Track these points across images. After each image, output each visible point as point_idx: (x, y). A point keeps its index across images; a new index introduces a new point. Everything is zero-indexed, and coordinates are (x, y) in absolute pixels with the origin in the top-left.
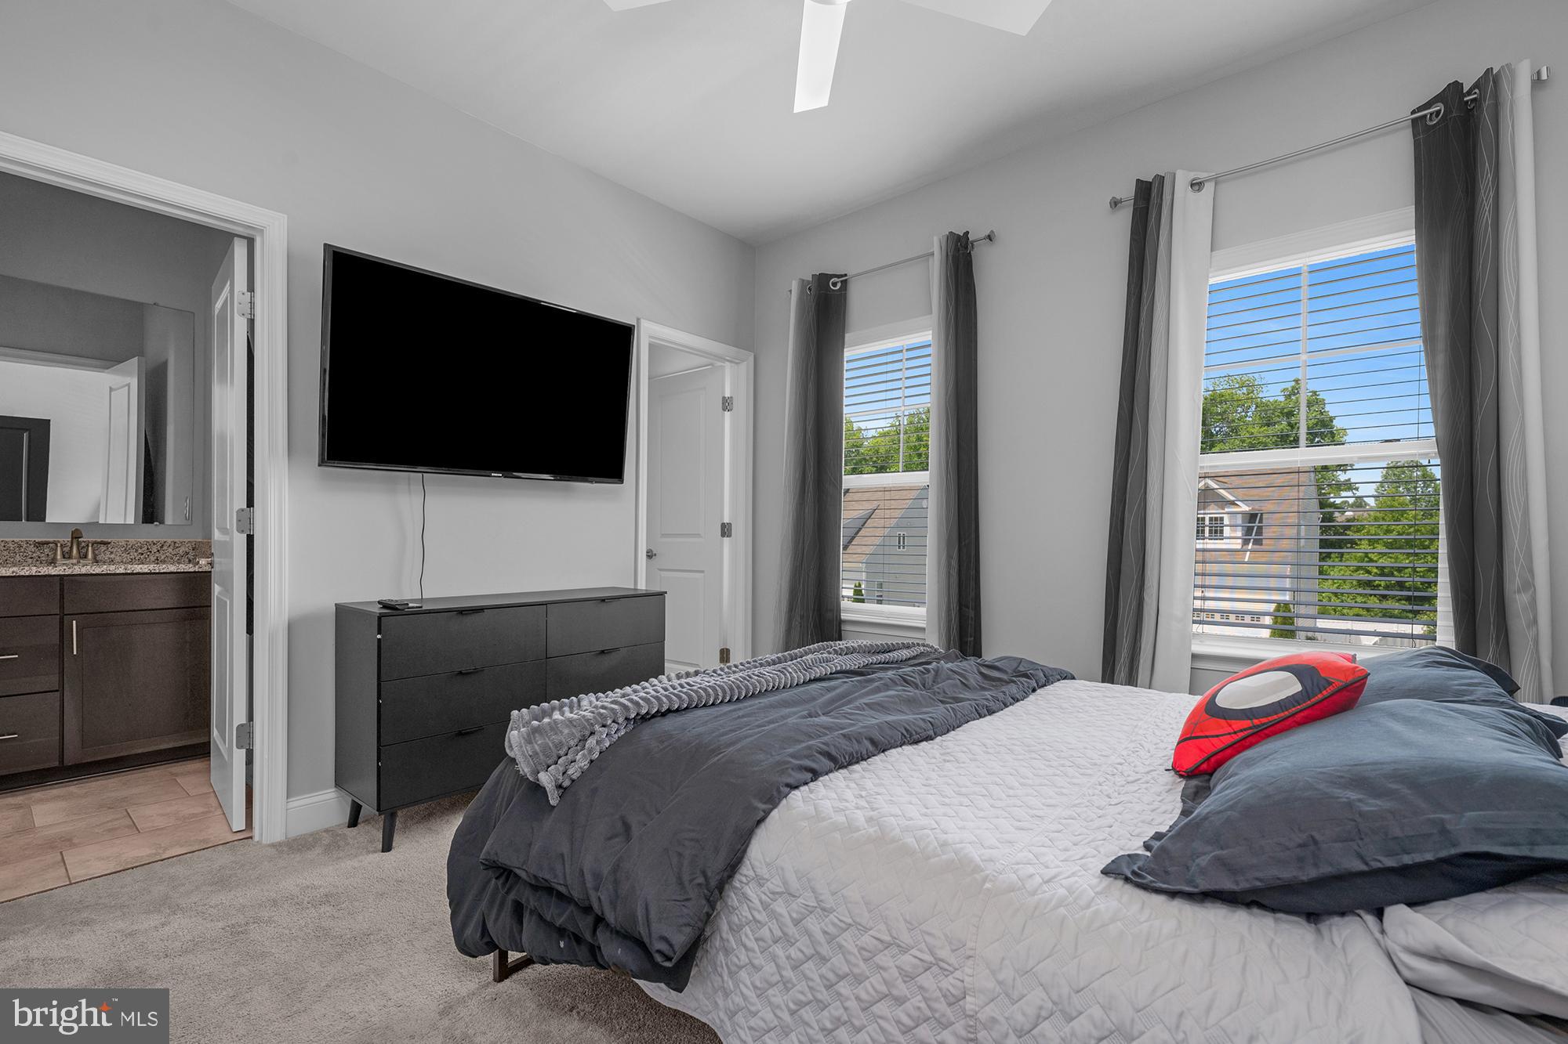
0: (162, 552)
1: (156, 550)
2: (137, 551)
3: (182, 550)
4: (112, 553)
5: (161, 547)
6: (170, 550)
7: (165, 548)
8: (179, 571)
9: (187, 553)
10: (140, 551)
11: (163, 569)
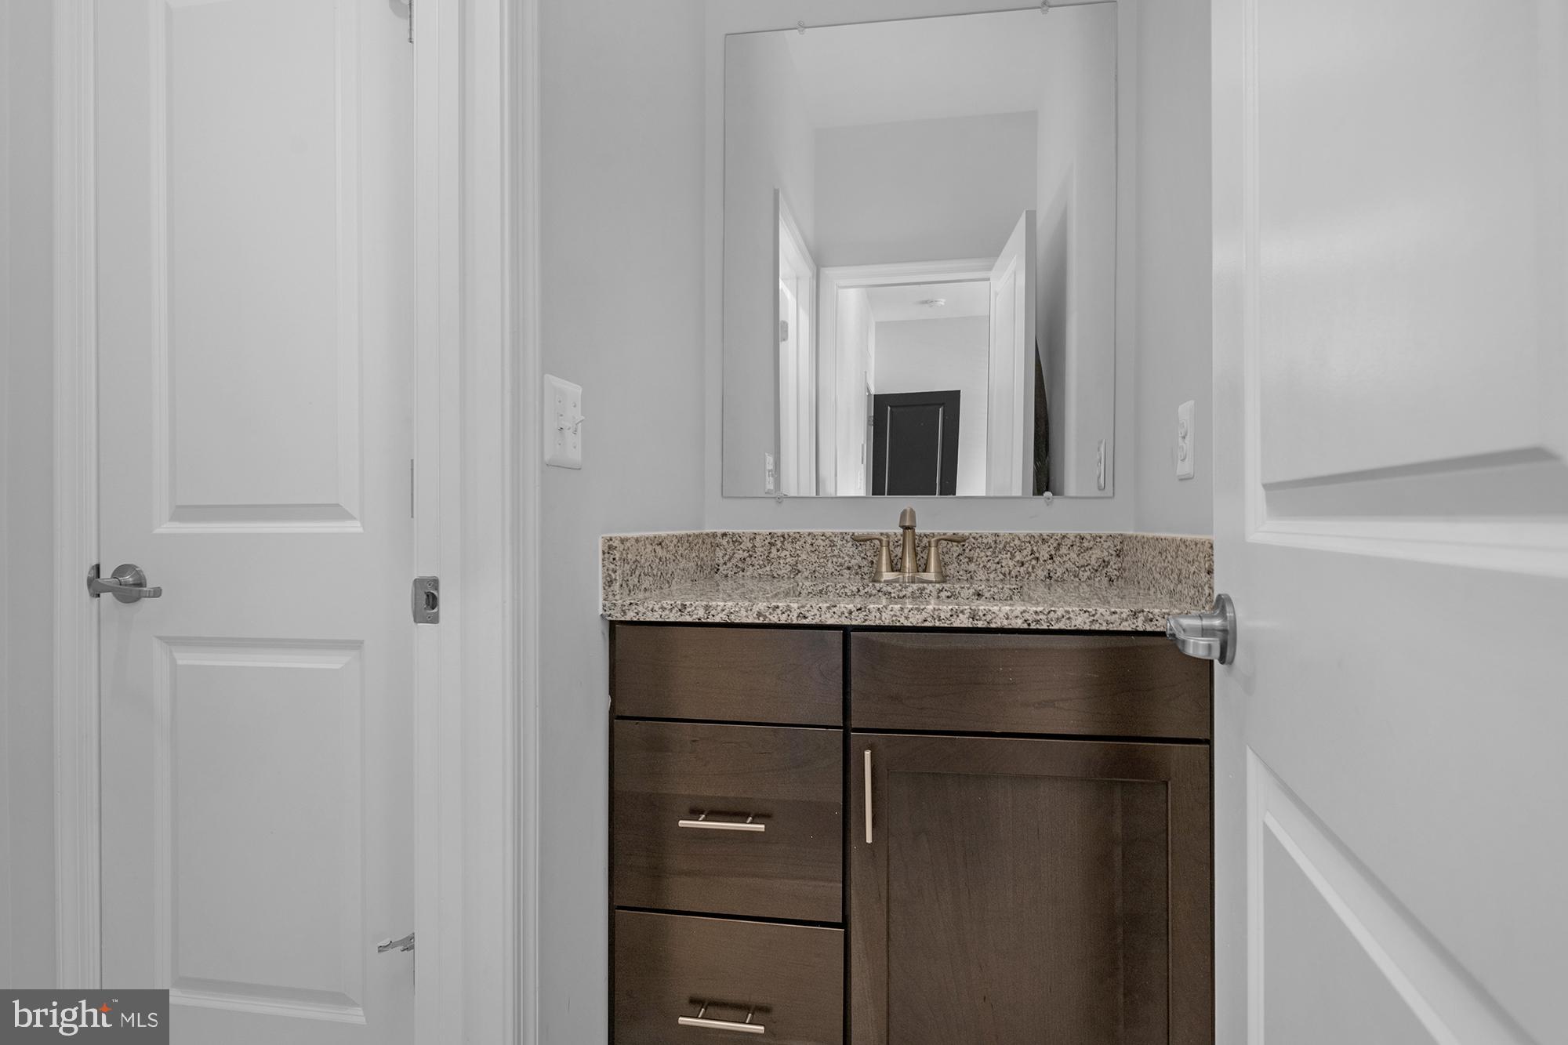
0: (1057, 559)
1: (1047, 556)
2: (1013, 556)
3: (1096, 554)
4: (970, 560)
5: (1057, 549)
6: (1073, 555)
7: (1064, 550)
8: (1096, 627)
9: (1106, 564)
10: (1018, 557)
11: (1058, 620)
